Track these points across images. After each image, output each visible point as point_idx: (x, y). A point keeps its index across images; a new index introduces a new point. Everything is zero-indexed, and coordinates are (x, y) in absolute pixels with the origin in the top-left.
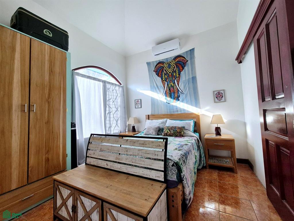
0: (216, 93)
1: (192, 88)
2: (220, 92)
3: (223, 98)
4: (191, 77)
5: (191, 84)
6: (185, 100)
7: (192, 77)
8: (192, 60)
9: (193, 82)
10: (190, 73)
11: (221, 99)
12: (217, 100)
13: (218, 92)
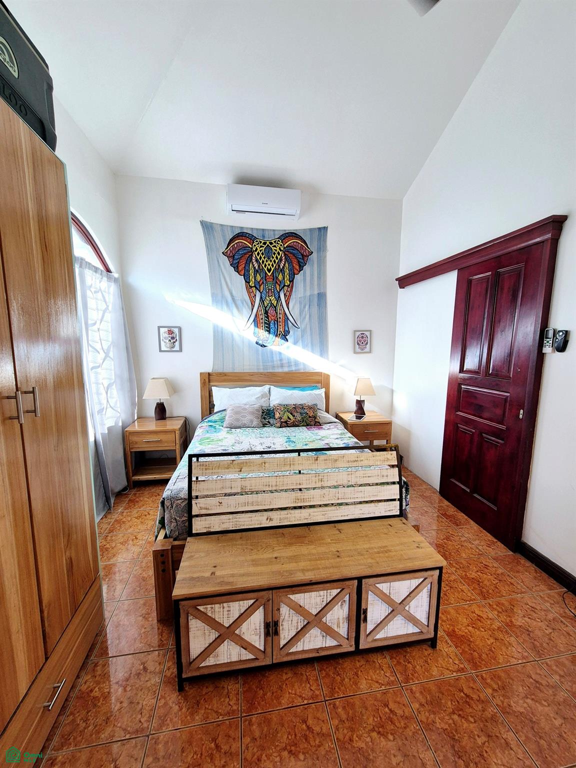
0: (358, 334)
1: (316, 317)
2: (364, 334)
3: (368, 346)
4: (316, 292)
5: (315, 309)
6: (300, 341)
7: (318, 294)
8: (322, 253)
9: (319, 305)
10: (316, 283)
11: (364, 347)
12: (359, 348)
13: (362, 334)
